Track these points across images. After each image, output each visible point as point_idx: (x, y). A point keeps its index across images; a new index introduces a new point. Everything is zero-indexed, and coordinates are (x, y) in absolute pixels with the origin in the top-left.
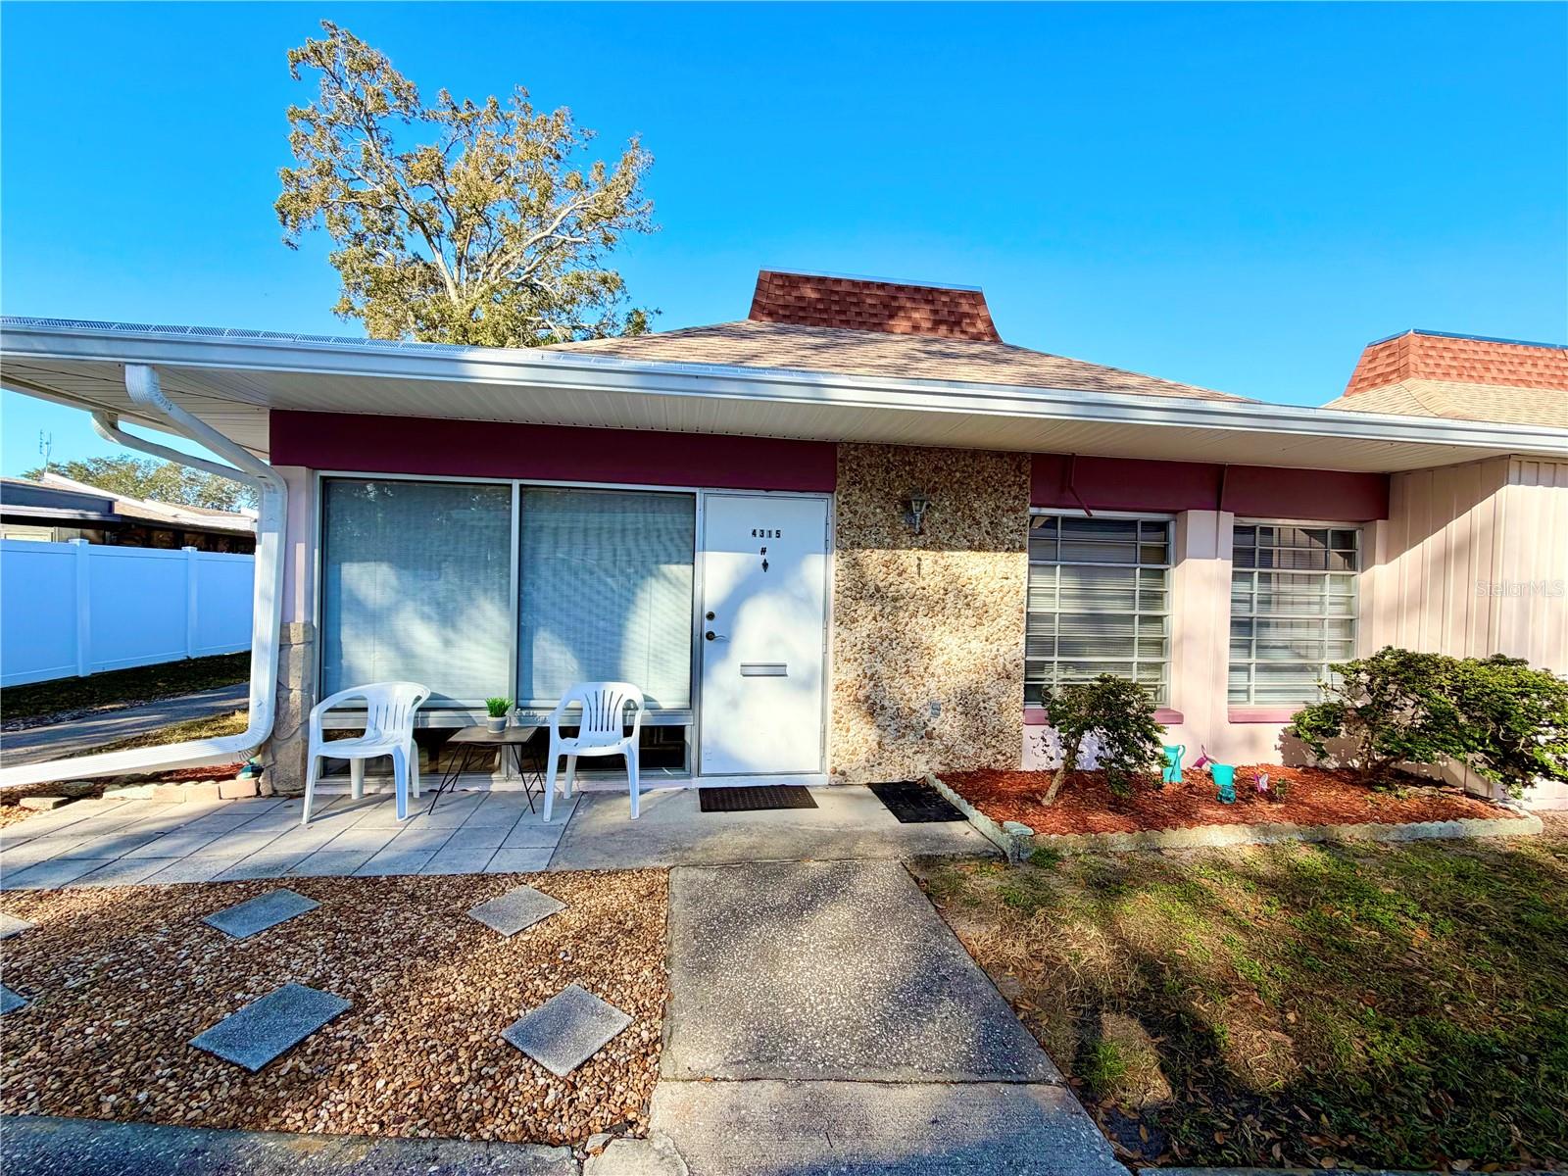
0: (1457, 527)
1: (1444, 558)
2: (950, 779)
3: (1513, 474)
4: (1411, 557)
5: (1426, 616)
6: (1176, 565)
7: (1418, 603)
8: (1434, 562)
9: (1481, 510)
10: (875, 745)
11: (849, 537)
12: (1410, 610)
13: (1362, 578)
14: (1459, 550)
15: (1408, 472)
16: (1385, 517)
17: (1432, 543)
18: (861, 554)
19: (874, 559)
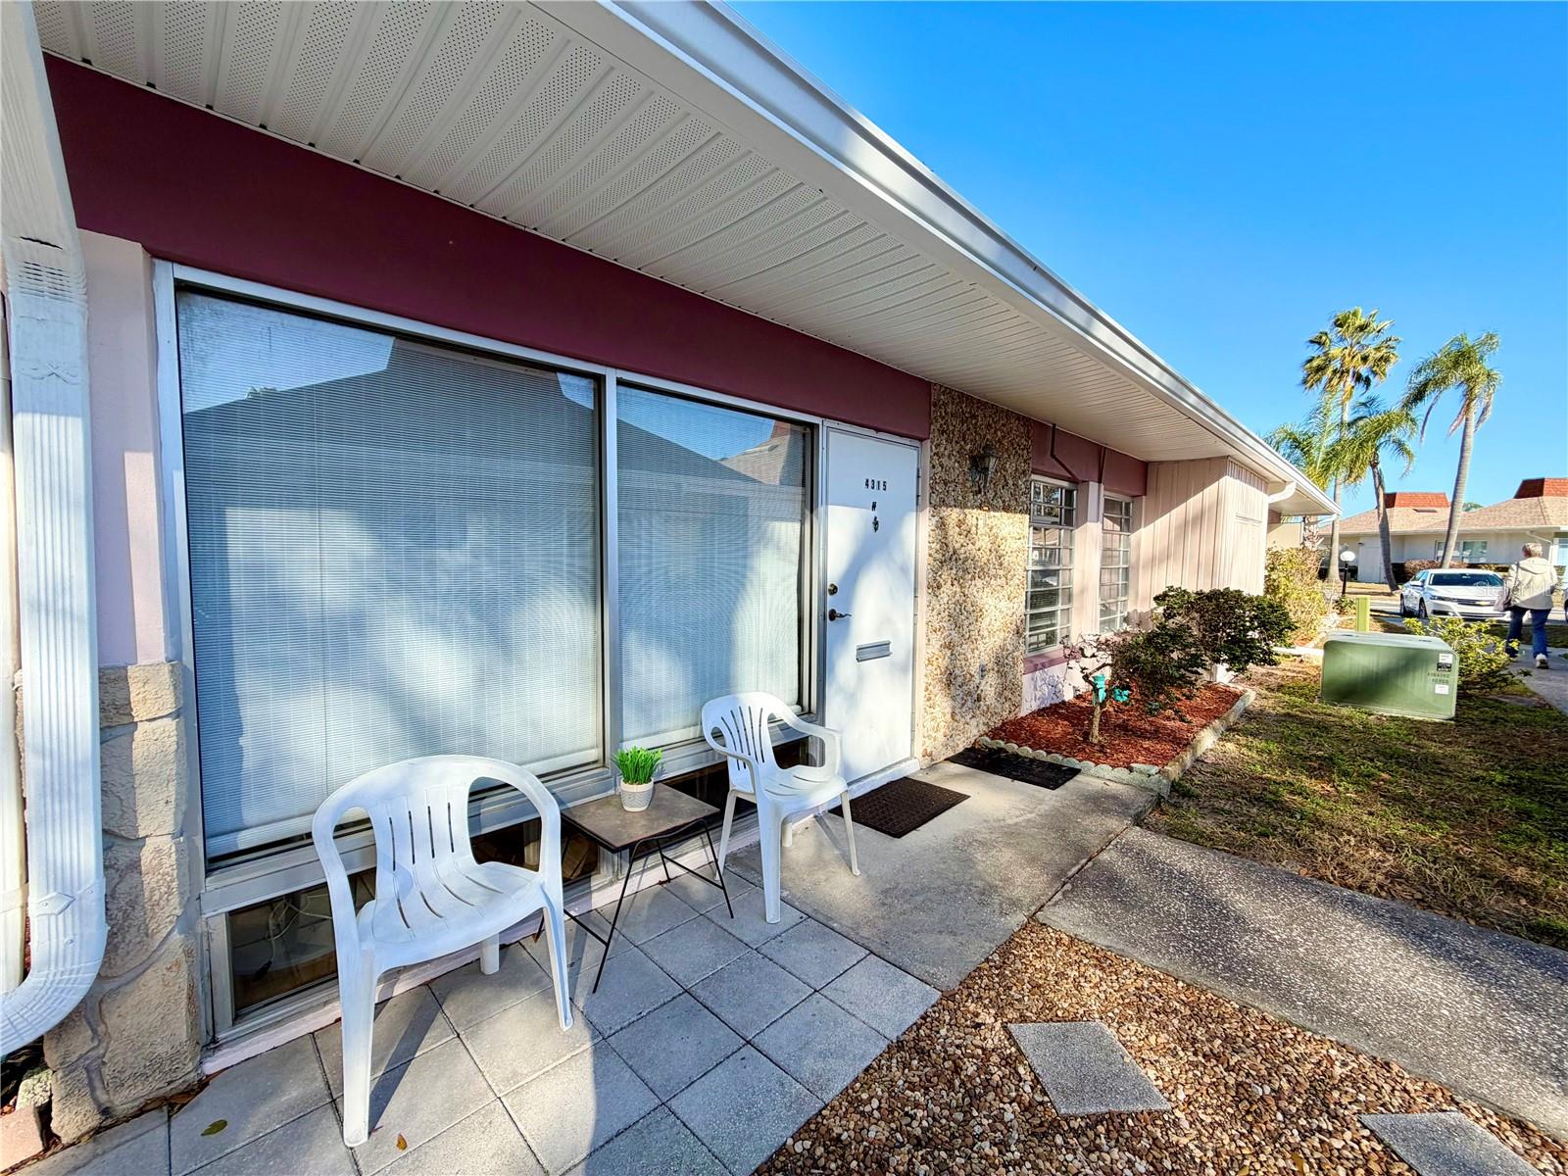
0: (1194, 503)
1: (1184, 527)
2: (994, 734)
3: (1229, 469)
4: (1162, 522)
5: (1171, 562)
6: (1077, 528)
7: (1167, 556)
8: (1178, 528)
9: (1210, 491)
10: (949, 716)
11: (938, 493)
12: (1161, 561)
13: (1133, 537)
14: (1194, 519)
15: (1161, 463)
16: (1145, 494)
17: (1177, 514)
18: (945, 512)
19: (953, 515)
